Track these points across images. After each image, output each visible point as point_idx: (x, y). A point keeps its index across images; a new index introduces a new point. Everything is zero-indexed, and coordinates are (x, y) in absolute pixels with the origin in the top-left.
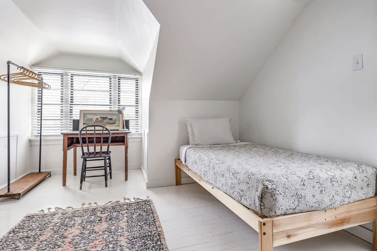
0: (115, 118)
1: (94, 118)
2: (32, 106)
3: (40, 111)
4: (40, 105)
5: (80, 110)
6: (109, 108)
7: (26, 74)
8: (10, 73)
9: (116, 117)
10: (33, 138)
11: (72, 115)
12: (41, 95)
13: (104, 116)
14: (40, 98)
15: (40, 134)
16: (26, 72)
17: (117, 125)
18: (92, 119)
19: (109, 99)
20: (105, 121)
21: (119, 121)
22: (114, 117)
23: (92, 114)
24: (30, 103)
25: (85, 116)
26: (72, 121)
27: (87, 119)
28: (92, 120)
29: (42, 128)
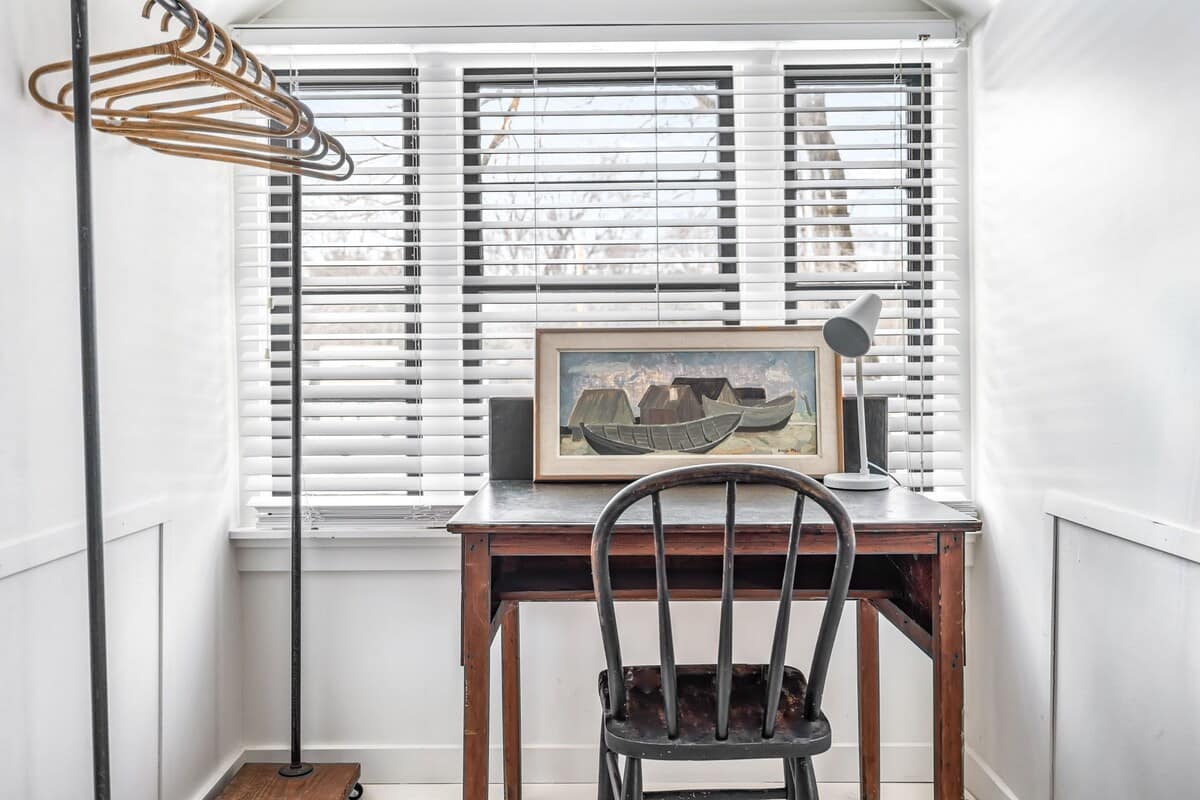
0: (778, 385)
1: (632, 390)
2: (239, 308)
3: (289, 339)
4: (287, 300)
5: (540, 332)
6: (720, 306)
7: (185, 49)
8: (92, 52)
9: (787, 378)
10: (252, 529)
11: (476, 363)
12: (288, 226)
13: (704, 372)
14: (287, 252)
15: (288, 501)
16: (197, 42)
17: (800, 443)
18: (620, 394)
19: (713, 235)
20: (714, 408)
21: (813, 408)
22: (776, 380)
23: (616, 356)
24: (228, 282)
25: (574, 370)
26: (484, 407)
27: (586, 393)
28: (620, 402)
29: (305, 460)
